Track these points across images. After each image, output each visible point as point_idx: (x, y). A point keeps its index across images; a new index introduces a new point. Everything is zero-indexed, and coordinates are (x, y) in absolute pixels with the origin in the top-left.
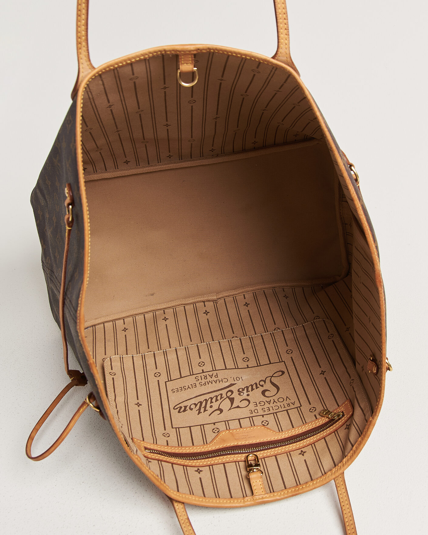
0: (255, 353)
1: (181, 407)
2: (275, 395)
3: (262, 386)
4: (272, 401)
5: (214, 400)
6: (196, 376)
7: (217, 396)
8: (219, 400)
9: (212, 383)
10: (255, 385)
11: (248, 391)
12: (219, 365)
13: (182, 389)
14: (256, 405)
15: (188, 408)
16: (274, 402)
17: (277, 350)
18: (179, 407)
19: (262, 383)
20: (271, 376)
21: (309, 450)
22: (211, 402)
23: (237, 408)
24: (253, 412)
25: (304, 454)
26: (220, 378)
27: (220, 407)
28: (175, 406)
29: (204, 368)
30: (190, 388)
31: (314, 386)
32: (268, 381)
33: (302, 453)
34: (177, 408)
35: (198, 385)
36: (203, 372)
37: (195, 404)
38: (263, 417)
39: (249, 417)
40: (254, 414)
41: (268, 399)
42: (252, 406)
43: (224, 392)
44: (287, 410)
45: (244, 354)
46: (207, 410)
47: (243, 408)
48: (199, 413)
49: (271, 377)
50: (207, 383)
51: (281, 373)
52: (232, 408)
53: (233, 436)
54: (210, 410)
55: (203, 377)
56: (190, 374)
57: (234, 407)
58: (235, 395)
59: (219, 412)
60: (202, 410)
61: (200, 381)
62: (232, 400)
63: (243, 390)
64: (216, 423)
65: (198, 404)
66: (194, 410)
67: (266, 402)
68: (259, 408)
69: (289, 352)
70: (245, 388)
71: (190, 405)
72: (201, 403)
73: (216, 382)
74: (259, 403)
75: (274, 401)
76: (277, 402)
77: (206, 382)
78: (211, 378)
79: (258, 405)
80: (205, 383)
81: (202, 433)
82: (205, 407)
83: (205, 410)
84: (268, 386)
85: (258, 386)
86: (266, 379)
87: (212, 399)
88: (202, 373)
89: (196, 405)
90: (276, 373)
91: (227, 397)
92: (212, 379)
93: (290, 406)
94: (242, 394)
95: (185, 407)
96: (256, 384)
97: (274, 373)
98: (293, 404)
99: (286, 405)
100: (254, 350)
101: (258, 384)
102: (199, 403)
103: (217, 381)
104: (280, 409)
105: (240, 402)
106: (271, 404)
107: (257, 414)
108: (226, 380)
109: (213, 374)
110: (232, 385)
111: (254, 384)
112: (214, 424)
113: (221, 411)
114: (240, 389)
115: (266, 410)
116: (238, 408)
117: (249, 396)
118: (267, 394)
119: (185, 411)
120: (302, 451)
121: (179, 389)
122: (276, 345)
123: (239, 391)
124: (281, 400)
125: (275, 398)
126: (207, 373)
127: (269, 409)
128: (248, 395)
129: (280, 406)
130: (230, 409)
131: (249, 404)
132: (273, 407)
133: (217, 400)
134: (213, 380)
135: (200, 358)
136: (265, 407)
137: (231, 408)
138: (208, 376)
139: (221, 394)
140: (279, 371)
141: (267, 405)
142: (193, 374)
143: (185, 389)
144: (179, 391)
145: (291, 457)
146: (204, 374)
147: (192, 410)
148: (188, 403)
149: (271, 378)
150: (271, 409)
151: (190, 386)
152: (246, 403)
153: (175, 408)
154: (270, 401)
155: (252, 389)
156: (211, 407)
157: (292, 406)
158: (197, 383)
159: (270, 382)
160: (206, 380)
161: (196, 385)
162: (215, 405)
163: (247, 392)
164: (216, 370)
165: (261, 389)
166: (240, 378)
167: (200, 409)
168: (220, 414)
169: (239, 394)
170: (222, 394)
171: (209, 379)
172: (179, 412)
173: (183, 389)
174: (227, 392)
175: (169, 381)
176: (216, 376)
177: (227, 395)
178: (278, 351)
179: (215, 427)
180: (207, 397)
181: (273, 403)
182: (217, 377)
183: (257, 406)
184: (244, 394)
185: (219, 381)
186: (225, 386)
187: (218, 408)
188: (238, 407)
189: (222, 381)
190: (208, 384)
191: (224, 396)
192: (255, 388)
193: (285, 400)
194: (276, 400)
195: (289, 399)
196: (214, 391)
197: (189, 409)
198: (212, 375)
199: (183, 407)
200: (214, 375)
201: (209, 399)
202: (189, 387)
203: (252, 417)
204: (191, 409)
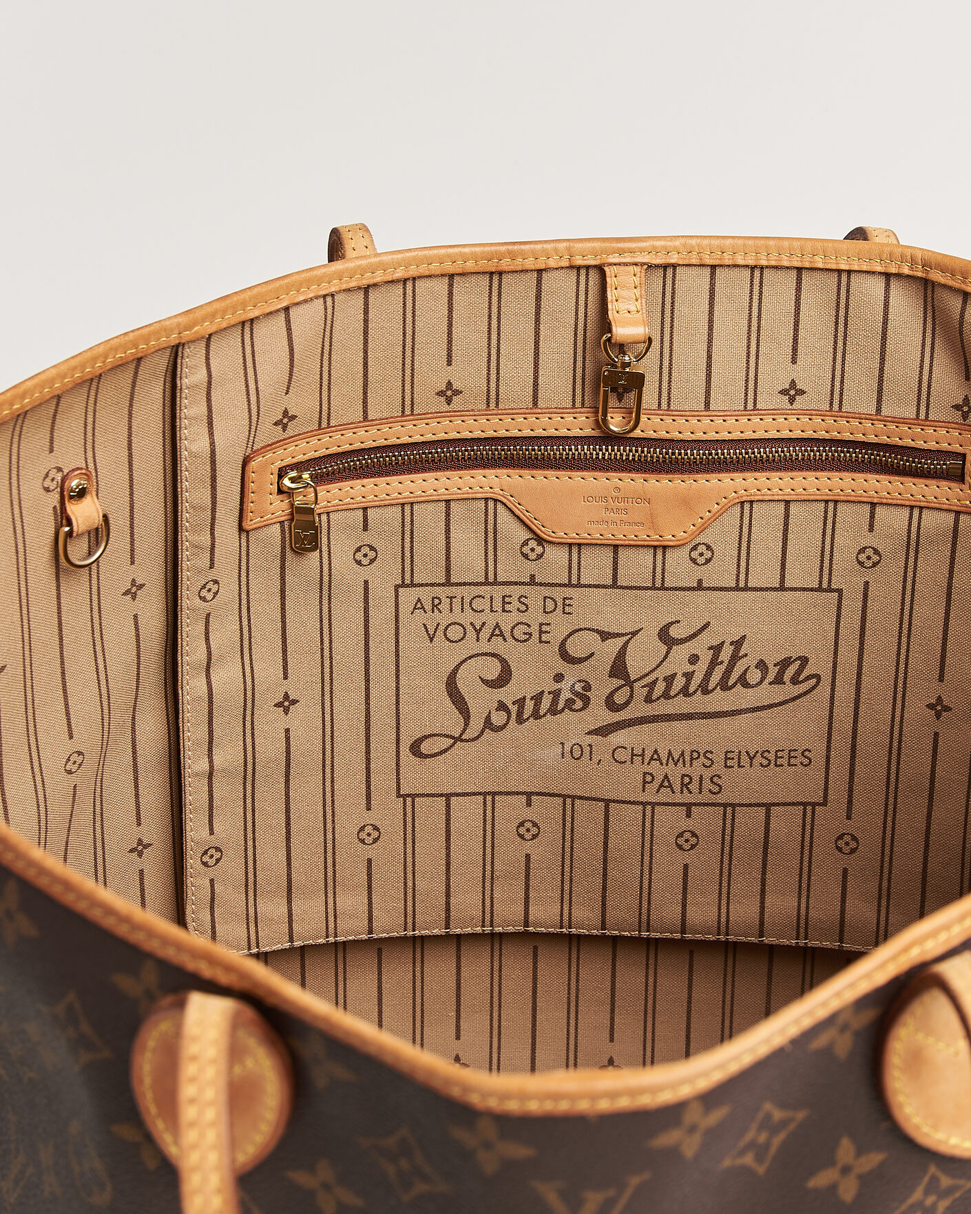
0: (489, 850)
1: (795, 681)
2: (470, 657)
3: (502, 706)
4: (485, 634)
5: (679, 683)
6: (720, 799)
7: (666, 695)
8: (661, 679)
9: (670, 754)
10: (525, 717)
11: (556, 694)
12: (627, 821)
13: (776, 757)
14: (544, 628)
15: (773, 672)
16: (480, 629)
17: (409, 851)
18: (802, 682)
19: (498, 718)
20: (462, 741)
21: (426, 399)
22: (689, 676)
23: (609, 633)
24: (560, 604)
25: (444, 388)
26: (638, 768)
27: (664, 648)
28: (813, 688)
29: (684, 824)
30: (747, 752)
31: (331, 658)
32: (476, 724)
33: (449, 393)
34: (808, 678)
35: (719, 758)
36: (689, 806)
37: (746, 685)
38: (532, 577)
39: (579, 585)
40: (558, 593)
41: (498, 645)
42: (559, 627)
43: (638, 708)
44: (448, 583)
45: (528, 856)
46: (710, 648)
47: (589, 629)
48: (738, 644)
49: (459, 739)
50: (687, 758)
51: (425, 747)
52: (626, 638)
53: (651, 514)
54: (700, 646)
55: (694, 786)
56: (734, 811)
57: (618, 639)
58: (602, 686)
59: (674, 632)
60: (725, 655)
61: (707, 774)
62: (619, 669)
63: (569, 703)
64: (693, 589)
65: (736, 683)
66: (750, 661)
67: (508, 635)
68: (535, 616)
69: (369, 835)
70: (563, 710)
71: (761, 682)
72: (724, 686)
73: (656, 757)
74: (531, 634)
75: (478, 632)
76: (469, 628)
77: (688, 764)
78: (666, 777)
79: (535, 629)
80: (692, 759)
81: (748, 553)
82: (714, 663)
83: (717, 649)
84: (481, 702)
85: (514, 709)
86: (482, 732)
87: (685, 691)
88: (695, 804)
89: (743, 681)
90: (441, 753)
91: (630, 683)
92: (665, 770)
93: (433, 598)
94: (578, 687)
95: (779, 680)
96: (520, 720)
97: (446, 751)
98: (419, 605)
99: (445, 606)
100: (488, 867)
101: (514, 716)
102: (730, 684)
103: (652, 759)
104: (468, 592)
105: (592, 654)
106: (491, 620)
107: (547, 591)
108: (621, 755)
109: (658, 791)
110: (603, 731)
111: (528, 719)
112: (700, 587)
113: (664, 635)
114: (580, 710)
115: (516, 604)
116: (606, 630)
117: (557, 675)
118: (493, 670)
119: (784, 664)
120: (449, 402)
121: (784, 761)
122: (409, 869)
123: (586, 701)
124: (454, 633)
125: (470, 646)
126: (678, 798)
127: (504, 602)
128: (559, 678)
129: (466, 606)
130: (634, 634)
131: (565, 640)
132: (487, 610)
133: (670, 680)
134: (662, 764)
135: (686, 867)
136: (515, 617)
137: (630, 639)
138: (677, 787)
139: (649, 699)
140: (427, 756)
141: (507, 622)
142: (725, 806)
143: (766, 754)
144: (785, 754)
145: (488, 391)
146: (687, 798)
147: (762, 661)
148: (766, 693)
149: (461, 735)
150: (498, 605)
151: (745, 760)
152: (574, 649)
153: (814, 681)
154: (492, 635)
155: (538, 698)
156: (694, 659)
157: (425, 594)
158: (718, 768)
159: (469, 717)
160: (687, 770)
161: (726, 759)
162: (678, 661)
163: (560, 690)
164: (644, 804)
165: (508, 694)
166: (567, 755)
167: (735, 658)
168: (672, 623)
169: (590, 690)
170: (646, 701)
171: (675, 772)
172: (804, 661)
173: (772, 756)
174: (627, 703)
175: (814, 805)
176: (649, 778)
177: (632, 691)
178: (409, 845)
179: (700, 572)
180: (699, 703)
181: (484, 624)
182: (645, 774)
183: (541, 625)
184: (573, 686)
185: (643, 755)
186: (627, 729)
187: (674, 647)
188: (605, 636)
189: (633, 755)
190: (682, 754)
191: (640, 691)
192: (528, 701)
193: (441, 628)
194: (471, 634)
195: (427, 631)
196: (669, 718)
197: (771, 666)
198: (661, 786)
199: (788, 683)
200: (656, 784)
201: (695, 692)
202: (751, 759)
203: (569, 585)
204: (761, 665)
